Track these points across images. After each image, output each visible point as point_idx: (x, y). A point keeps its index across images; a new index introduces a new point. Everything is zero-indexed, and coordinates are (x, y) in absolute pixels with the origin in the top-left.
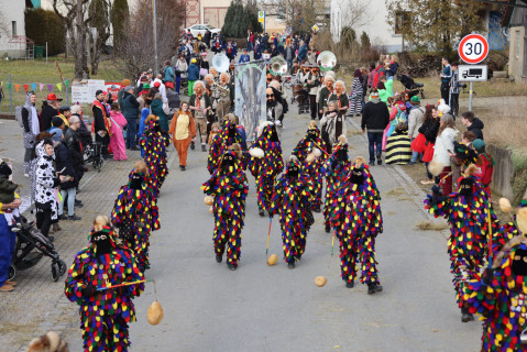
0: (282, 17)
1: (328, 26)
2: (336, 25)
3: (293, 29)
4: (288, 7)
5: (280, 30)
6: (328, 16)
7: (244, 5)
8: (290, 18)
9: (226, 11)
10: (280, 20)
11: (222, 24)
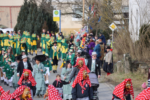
0: (78, 17)
1: (127, 25)
2: (134, 22)
3: (90, 27)
4: (84, 6)
5: (77, 30)
6: (126, 15)
7: (38, 4)
8: (86, 17)
9: (19, 10)
10: (77, 19)
11: (15, 23)
